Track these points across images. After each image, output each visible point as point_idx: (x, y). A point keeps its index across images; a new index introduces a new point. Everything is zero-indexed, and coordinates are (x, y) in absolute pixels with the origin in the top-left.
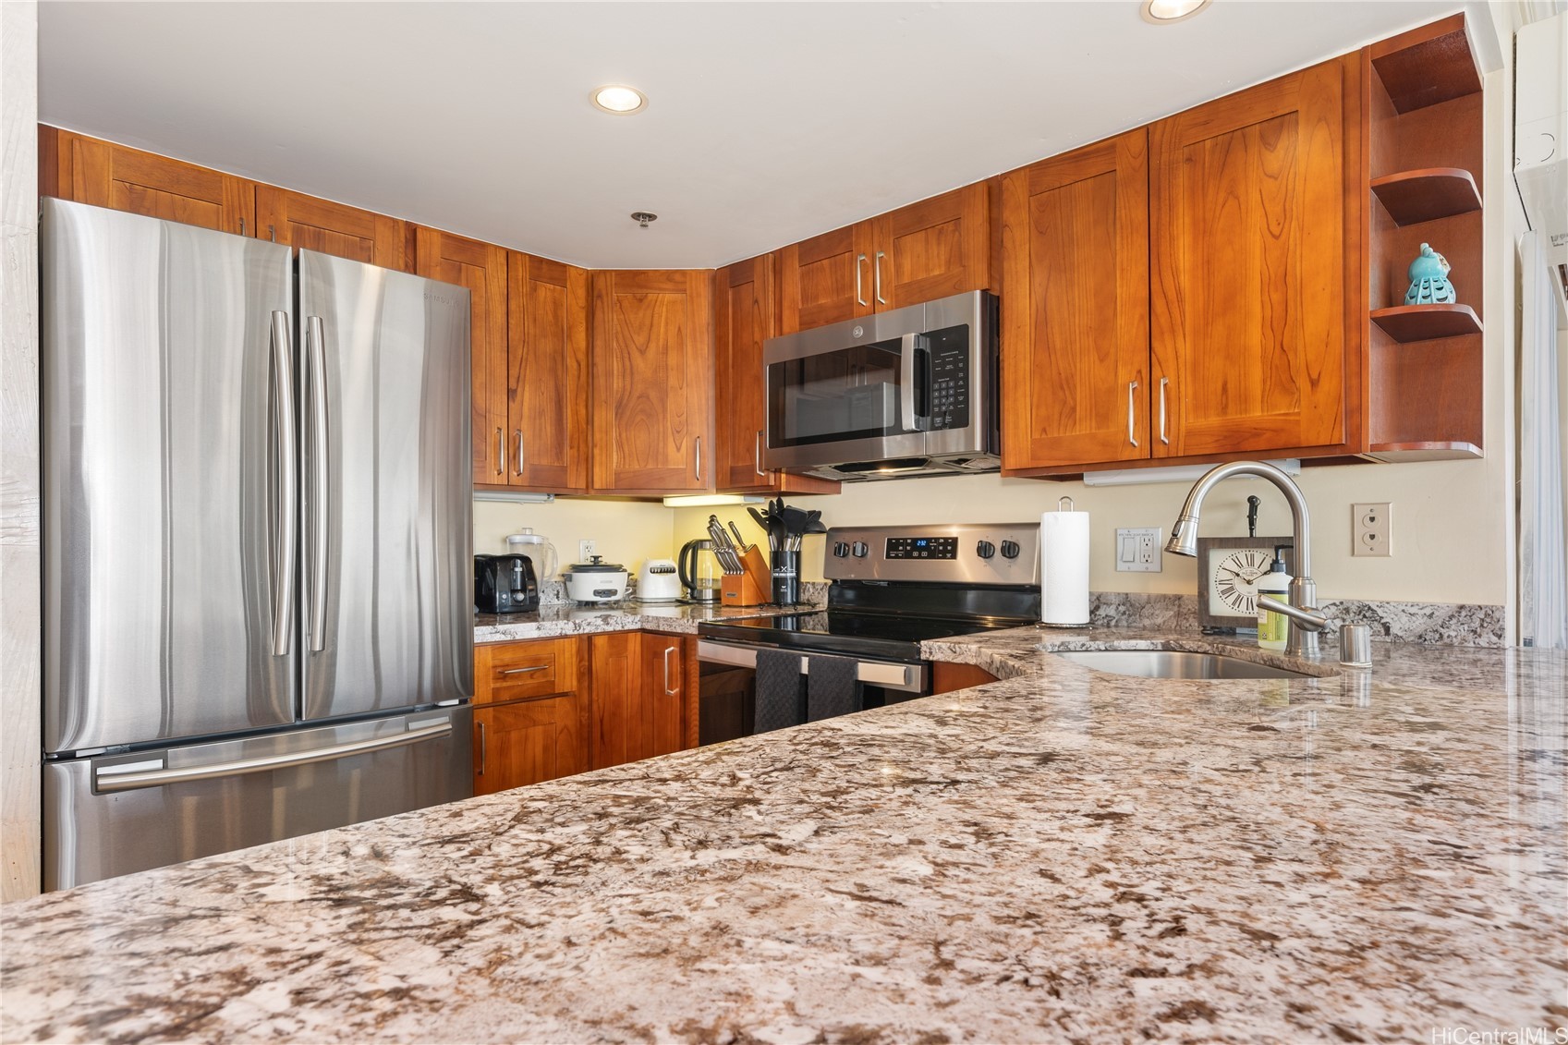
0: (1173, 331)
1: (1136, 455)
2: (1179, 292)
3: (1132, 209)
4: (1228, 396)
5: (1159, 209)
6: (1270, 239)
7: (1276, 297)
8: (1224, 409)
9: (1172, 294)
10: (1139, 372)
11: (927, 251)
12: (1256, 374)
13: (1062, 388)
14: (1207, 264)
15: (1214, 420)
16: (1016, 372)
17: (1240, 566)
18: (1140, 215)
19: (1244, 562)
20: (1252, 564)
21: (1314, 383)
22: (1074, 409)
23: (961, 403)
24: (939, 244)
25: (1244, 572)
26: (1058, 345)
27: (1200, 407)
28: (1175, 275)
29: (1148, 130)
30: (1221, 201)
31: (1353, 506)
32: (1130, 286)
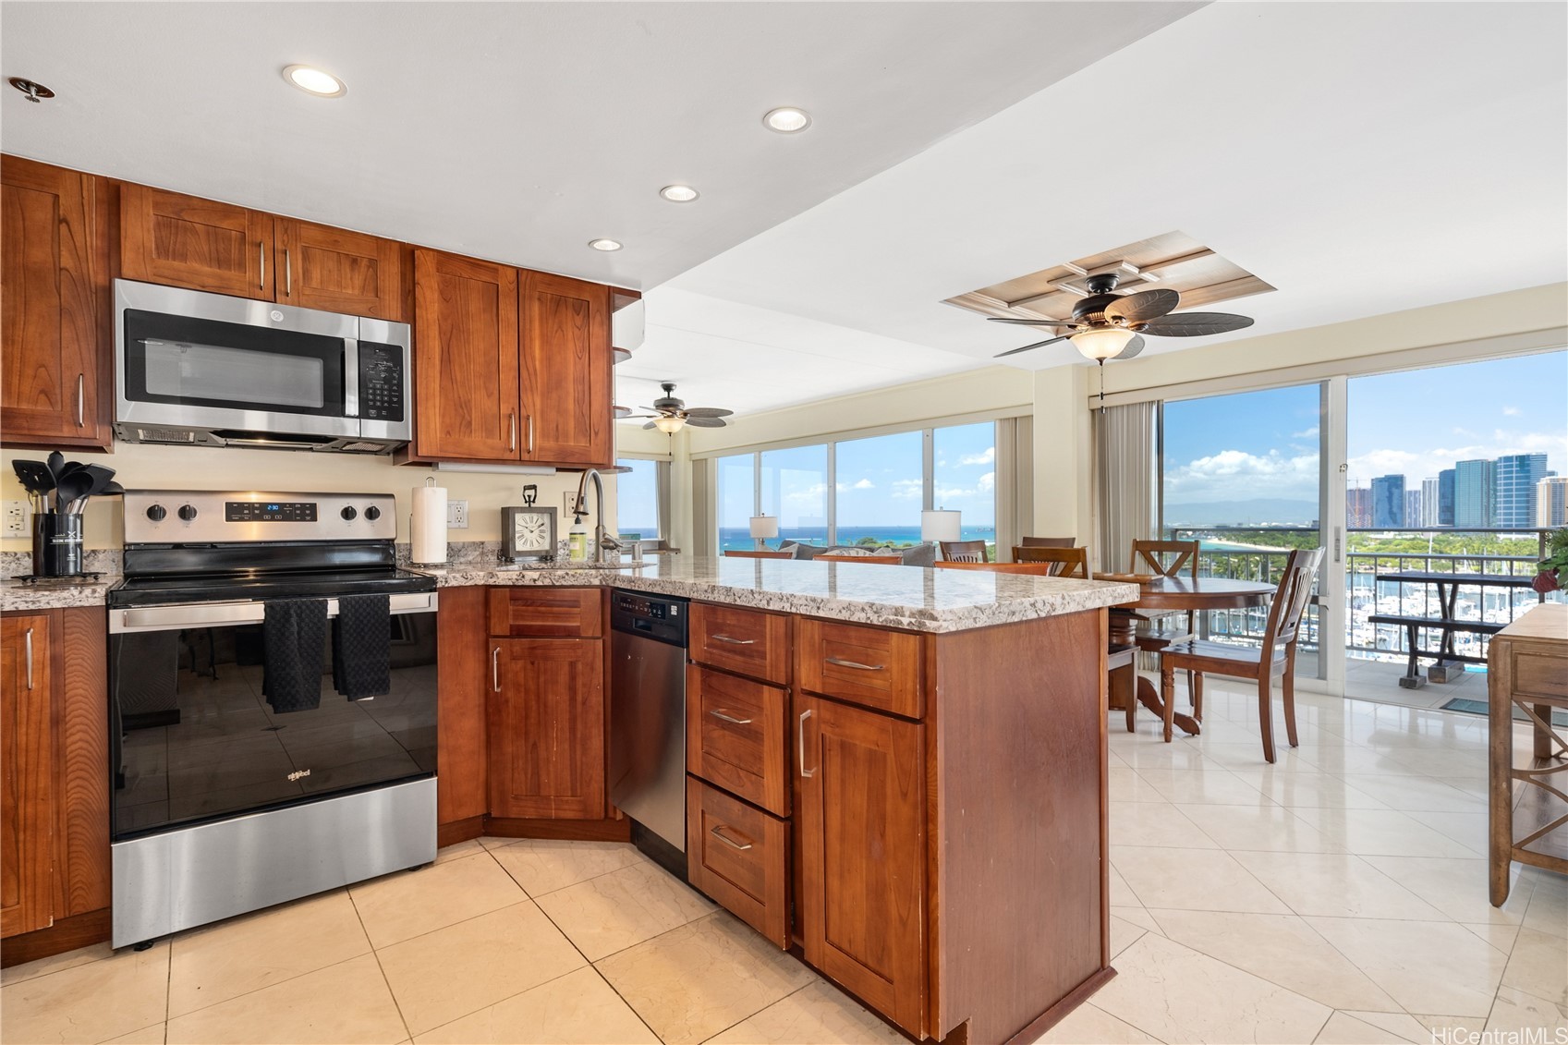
0: (532, 391)
1: (511, 456)
2: (535, 371)
3: (508, 311)
4: (558, 433)
5: (524, 320)
6: (577, 359)
7: (580, 388)
8: (557, 439)
9: (531, 370)
10: (513, 409)
11: (339, 270)
12: (572, 424)
13: (461, 407)
14: (548, 360)
15: (551, 444)
16: (427, 388)
17: (527, 523)
18: (513, 317)
19: (528, 521)
20: (532, 522)
21: (596, 434)
22: (470, 423)
23: (395, 403)
24: (352, 270)
25: (529, 525)
26: (458, 378)
27: (545, 435)
28: (533, 359)
29: (518, 271)
30: (555, 329)
31: (564, 493)
32: (508, 357)
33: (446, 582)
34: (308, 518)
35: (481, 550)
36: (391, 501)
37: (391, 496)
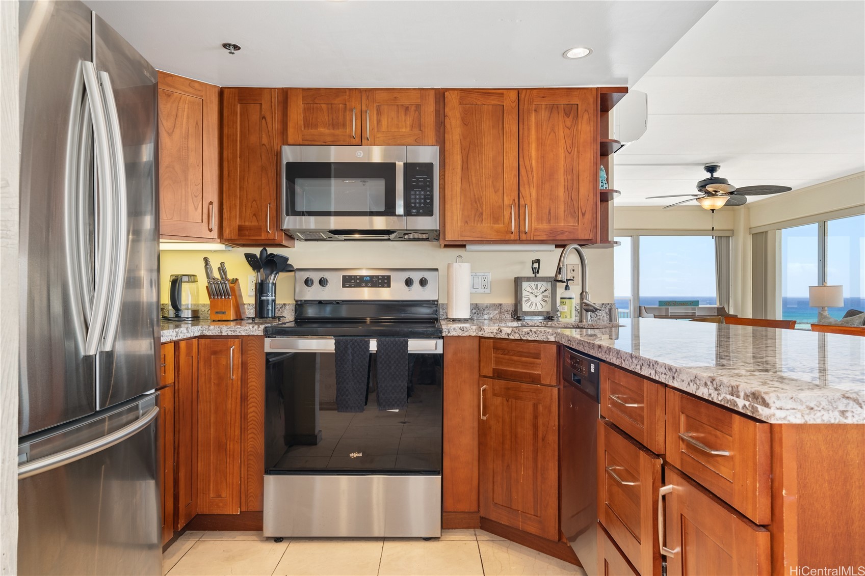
0: (529, 184)
1: (512, 237)
2: (532, 168)
3: (511, 124)
4: (550, 216)
5: (523, 128)
6: (567, 154)
7: (569, 177)
8: (549, 222)
9: (529, 168)
10: (514, 200)
11: (398, 117)
12: (562, 207)
13: (476, 202)
14: (542, 158)
15: (544, 226)
16: (452, 191)
17: (532, 289)
18: (515, 129)
19: (534, 288)
20: (537, 289)
21: (583, 215)
22: (482, 214)
23: (428, 203)
24: (406, 115)
25: (534, 291)
26: (474, 181)
27: (539, 219)
28: (530, 159)
29: (519, 91)
30: (548, 132)
32: (510, 160)
33: (449, 332)
34: (386, 285)
35: (499, 310)
36: (436, 273)
37: (437, 270)
